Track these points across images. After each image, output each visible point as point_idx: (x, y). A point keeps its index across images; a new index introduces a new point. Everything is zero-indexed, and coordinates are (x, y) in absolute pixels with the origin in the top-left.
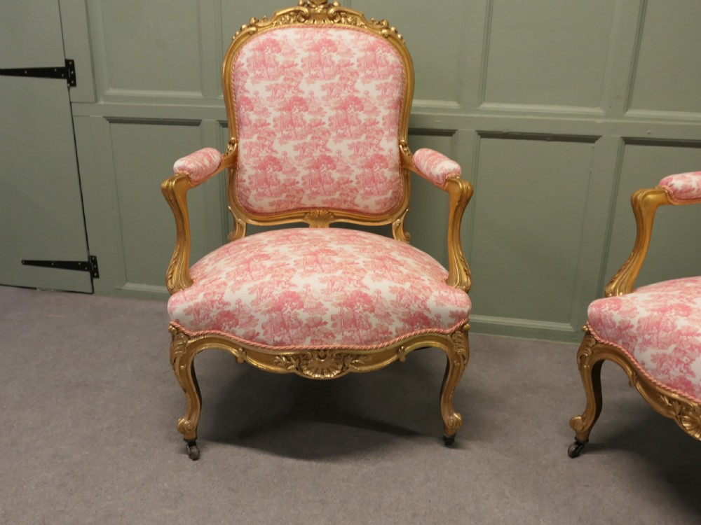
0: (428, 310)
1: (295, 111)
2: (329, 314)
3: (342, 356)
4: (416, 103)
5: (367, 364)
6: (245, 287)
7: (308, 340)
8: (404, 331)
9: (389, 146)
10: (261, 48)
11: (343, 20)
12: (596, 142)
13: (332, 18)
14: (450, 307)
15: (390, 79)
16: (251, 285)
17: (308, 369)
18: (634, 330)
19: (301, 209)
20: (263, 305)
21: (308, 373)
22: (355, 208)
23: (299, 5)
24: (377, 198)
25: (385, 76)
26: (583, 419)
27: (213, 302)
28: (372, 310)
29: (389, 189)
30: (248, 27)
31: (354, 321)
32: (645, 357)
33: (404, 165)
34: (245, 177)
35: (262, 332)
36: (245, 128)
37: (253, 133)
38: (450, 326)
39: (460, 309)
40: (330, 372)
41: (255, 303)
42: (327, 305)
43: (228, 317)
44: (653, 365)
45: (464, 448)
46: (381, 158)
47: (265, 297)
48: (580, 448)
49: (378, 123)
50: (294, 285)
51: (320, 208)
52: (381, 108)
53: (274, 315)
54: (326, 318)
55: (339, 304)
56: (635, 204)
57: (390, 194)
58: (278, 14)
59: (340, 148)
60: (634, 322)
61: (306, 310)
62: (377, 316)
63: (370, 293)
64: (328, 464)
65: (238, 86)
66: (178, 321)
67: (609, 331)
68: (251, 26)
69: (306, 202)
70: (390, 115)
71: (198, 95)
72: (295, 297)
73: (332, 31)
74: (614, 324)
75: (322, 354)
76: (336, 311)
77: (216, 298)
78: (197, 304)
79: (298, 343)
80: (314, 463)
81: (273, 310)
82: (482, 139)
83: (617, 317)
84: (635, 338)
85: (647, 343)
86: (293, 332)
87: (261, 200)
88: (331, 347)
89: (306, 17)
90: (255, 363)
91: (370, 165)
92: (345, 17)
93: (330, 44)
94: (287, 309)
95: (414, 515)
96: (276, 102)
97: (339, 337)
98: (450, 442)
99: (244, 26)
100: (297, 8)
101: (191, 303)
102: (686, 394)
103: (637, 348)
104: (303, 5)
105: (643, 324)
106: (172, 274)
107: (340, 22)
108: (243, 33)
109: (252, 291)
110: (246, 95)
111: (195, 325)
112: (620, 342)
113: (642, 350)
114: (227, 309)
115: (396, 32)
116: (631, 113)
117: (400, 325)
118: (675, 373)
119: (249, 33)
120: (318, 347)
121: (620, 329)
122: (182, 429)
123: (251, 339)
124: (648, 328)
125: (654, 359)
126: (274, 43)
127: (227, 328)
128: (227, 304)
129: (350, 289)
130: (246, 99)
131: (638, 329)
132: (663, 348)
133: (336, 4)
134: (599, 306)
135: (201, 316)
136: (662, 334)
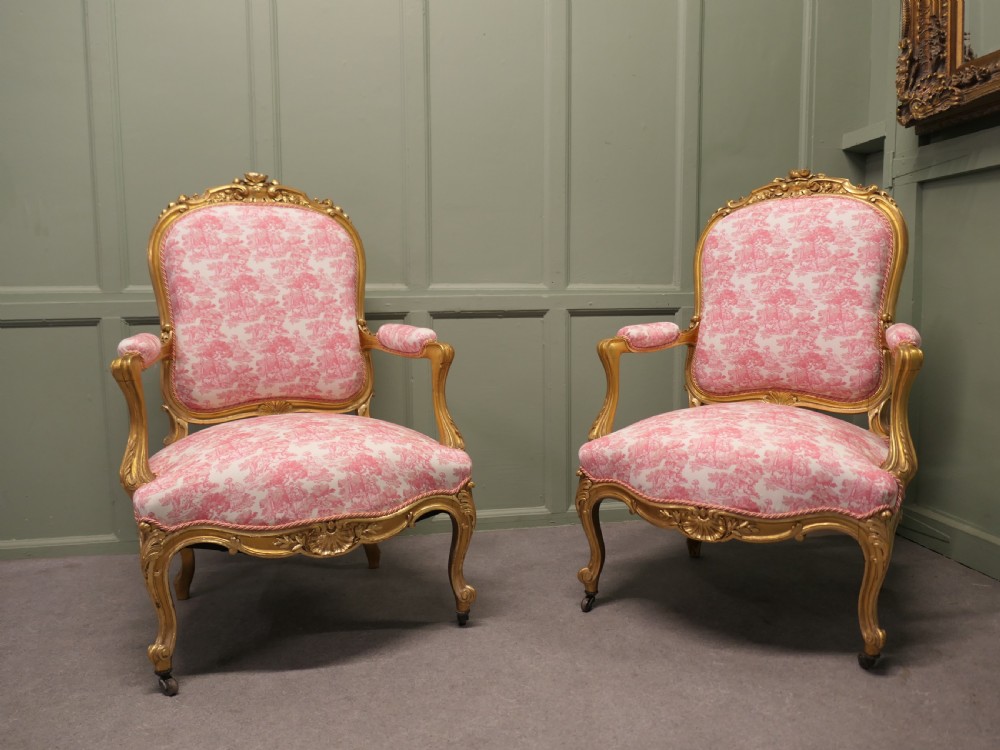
0: (433, 469)
1: (245, 291)
2: (336, 480)
3: (352, 526)
4: (368, 287)
5: (379, 533)
6: (235, 465)
7: (315, 511)
8: (412, 494)
9: (349, 325)
10: (199, 225)
11: (285, 199)
12: (545, 316)
13: (273, 196)
14: (457, 465)
15: (343, 256)
16: (242, 461)
17: (317, 547)
18: (626, 459)
19: (254, 400)
20: (260, 480)
21: (317, 550)
22: (317, 394)
23: (234, 183)
24: (341, 381)
25: (338, 254)
26: (590, 568)
27: (196, 486)
28: (380, 473)
29: (353, 370)
30: (177, 204)
31: (362, 485)
32: (641, 481)
33: (365, 345)
34: (188, 367)
35: (260, 511)
36: (184, 312)
37: (195, 317)
38: (455, 485)
39: (463, 466)
40: (340, 547)
41: (248, 479)
42: (332, 470)
43: (218, 500)
44: (649, 485)
46: (342, 338)
47: (261, 471)
48: (591, 603)
49: (336, 301)
50: (292, 455)
51: (276, 398)
52: (337, 286)
53: (274, 488)
54: (333, 485)
55: (346, 469)
57: (354, 376)
58: (211, 191)
59: (297, 328)
60: (625, 451)
61: (311, 478)
62: (384, 478)
63: (375, 455)
64: (339, 667)
65: (173, 266)
66: (151, 515)
67: (602, 468)
68: (181, 203)
69: (262, 391)
70: (347, 293)
71: (95, 289)
72: (296, 466)
73: (275, 209)
74: (607, 459)
75: (330, 527)
76: (343, 476)
77: (200, 480)
78: (177, 491)
79: (304, 518)
80: (323, 670)
81: (272, 483)
82: (436, 320)
83: (608, 452)
84: (628, 466)
85: (640, 466)
86: (297, 505)
87: (207, 392)
88: (341, 516)
89: (244, 195)
90: (253, 550)
91: (331, 346)
92: (287, 196)
93: (277, 220)
94: (289, 480)
95: (453, 687)
96: (221, 282)
97: (348, 505)
98: (463, 621)
99: (172, 204)
100: (234, 186)
101: (169, 491)
102: (683, 501)
103: (632, 474)
104: (239, 183)
105: (633, 451)
106: (130, 467)
107: (281, 201)
108: (172, 211)
109: (243, 467)
110: (184, 275)
111: (174, 517)
112: (615, 475)
113: (637, 474)
114: (214, 491)
115: (342, 211)
116: (571, 287)
117: (406, 487)
118: (670, 484)
119: (179, 211)
120: (326, 518)
121: (613, 463)
122: (157, 658)
123: (246, 523)
124: (638, 453)
125: (649, 478)
126: (215, 220)
127: (215, 514)
128: (215, 485)
129: (353, 452)
130: (184, 280)
131: (630, 455)
132: (655, 466)
133: (275, 183)
134: (590, 447)
135: (182, 505)
136: (652, 454)
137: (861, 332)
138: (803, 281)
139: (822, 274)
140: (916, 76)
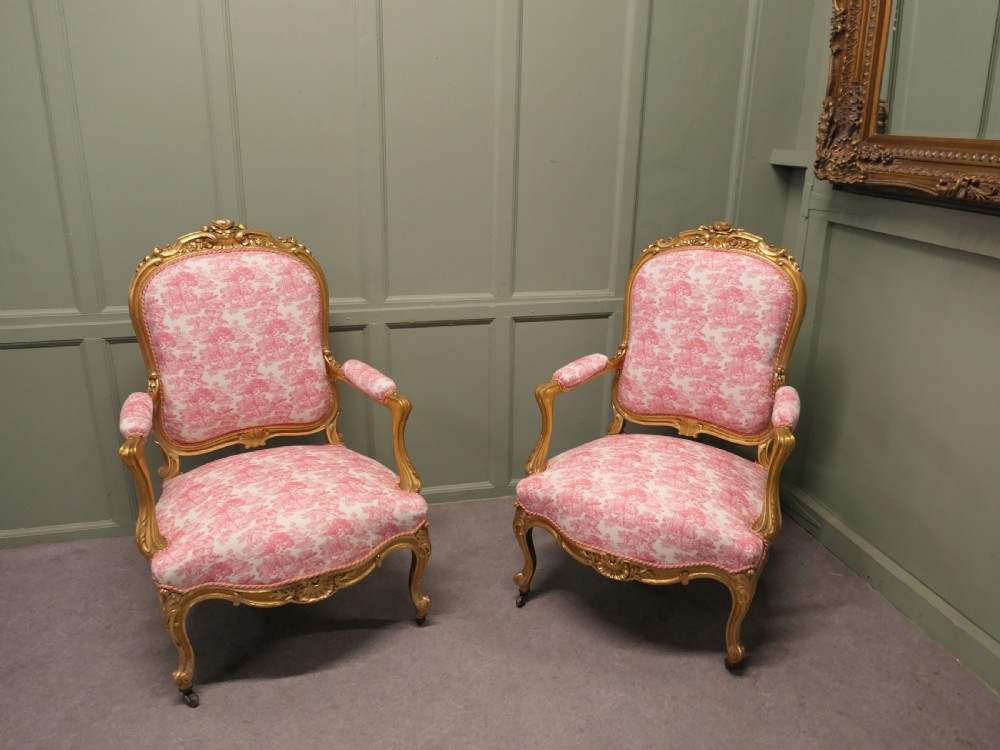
0: (395, 519)
1: (222, 342)
2: (317, 545)
3: (332, 577)
5: (353, 578)
6: (234, 537)
7: (302, 571)
8: (379, 542)
9: (316, 360)
10: (176, 283)
11: (251, 242)
12: (492, 323)
13: (240, 242)
14: (412, 513)
15: (309, 298)
16: (239, 534)
17: (304, 596)
18: (554, 504)
19: (236, 431)
20: (255, 551)
21: (304, 599)
22: (290, 422)
23: (203, 231)
24: (311, 410)
25: (304, 296)
26: (524, 575)
27: (203, 557)
28: (352, 533)
29: (321, 399)
30: (152, 258)
31: (339, 545)
32: (565, 523)
33: (331, 373)
35: (257, 574)
36: (168, 364)
37: (179, 368)
38: (414, 527)
39: (420, 512)
40: (323, 594)
41: (247, 550)
42: (314, 537)
43: (222, 567)
44: (572, 529)
45: (434, 624)
46: (311, 373)
47: (256, 543)
48: (525, 597)
49: (304, 340)
50: (281, 527)
51: (254, 428)
52: (304, 327)
53: (267, 557)
54: (316, 549)
55: (325, 535)
56: (538, 397)
57: (322, 404)
58: (183, 241)
59: (271, 370)
60: (554, 497)
61: (297, 546)
62: (356, 536)
63: (348, 517)
64: (325, 673)
65: (154, 323)
66: (169, 583)
67: (535, 505)
68: (156, 256)
70: (313, 332)
71: (74, 311)
72: (283, 537)
73: (245, 257)
74: (539, 499)
75: (315, 581)
76: (322, 541)
77: (206, 553)
78: (188, 563)
79: (293, 576)
80: (311, 676)
81: (266, 552)
82: (391, 330)
83: (541, 494)
84: (556, 509)
85: (565, 513)
86: (287, 568)
87: (194, 432)
88: (323, 572)
89: (214, 243)
90: (253, 603)
91: (301, 382)
92: (253, 239)
93: (247, 272)
94: (279, 549)
95: (414, 693)
96: (200, 335)
97: (328, 562)
98: (421, 622)
99: (147, 258)
100: (204, 235)
101: (182, 564)
102: (597, 547)
103: (559, 517)
104: (208, 231)
105: (561, 499)
106: (144, 537)
107: (249, 244)
108: (148, 264)
109: (241, 540)
110: (166, 331)
111: (187, 583)
112: (545, 512)
113: (562, 518)
114: (219, 561)
115: (305, 248)
116: (516, 295)
117: (374, 537)
118: (588, 533)
119: (154, 264)
120: (311, 576)
121: (544, 503)
122: (180, 681)
123: (246, 583)
124: (565, 501)
125: (572, 524)
126: (189, 277)
127: (221, 578)
128: (219, 556)
129: (330, 518)
130: (166, 335)
131: (557, 502)
132: (577, 516)
133: (241, 226)
134: (525, 486)
135: (193, 573)
136: (575, 506)
137: (757, 384)
138: (714, 334)
139: (730, 330)
140: (833, 137)
